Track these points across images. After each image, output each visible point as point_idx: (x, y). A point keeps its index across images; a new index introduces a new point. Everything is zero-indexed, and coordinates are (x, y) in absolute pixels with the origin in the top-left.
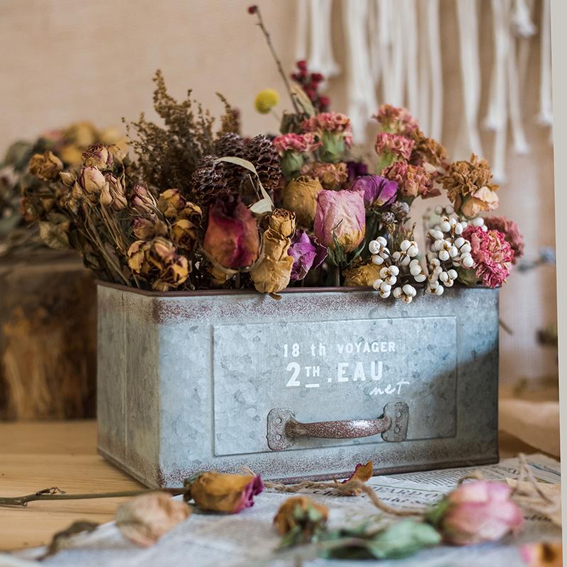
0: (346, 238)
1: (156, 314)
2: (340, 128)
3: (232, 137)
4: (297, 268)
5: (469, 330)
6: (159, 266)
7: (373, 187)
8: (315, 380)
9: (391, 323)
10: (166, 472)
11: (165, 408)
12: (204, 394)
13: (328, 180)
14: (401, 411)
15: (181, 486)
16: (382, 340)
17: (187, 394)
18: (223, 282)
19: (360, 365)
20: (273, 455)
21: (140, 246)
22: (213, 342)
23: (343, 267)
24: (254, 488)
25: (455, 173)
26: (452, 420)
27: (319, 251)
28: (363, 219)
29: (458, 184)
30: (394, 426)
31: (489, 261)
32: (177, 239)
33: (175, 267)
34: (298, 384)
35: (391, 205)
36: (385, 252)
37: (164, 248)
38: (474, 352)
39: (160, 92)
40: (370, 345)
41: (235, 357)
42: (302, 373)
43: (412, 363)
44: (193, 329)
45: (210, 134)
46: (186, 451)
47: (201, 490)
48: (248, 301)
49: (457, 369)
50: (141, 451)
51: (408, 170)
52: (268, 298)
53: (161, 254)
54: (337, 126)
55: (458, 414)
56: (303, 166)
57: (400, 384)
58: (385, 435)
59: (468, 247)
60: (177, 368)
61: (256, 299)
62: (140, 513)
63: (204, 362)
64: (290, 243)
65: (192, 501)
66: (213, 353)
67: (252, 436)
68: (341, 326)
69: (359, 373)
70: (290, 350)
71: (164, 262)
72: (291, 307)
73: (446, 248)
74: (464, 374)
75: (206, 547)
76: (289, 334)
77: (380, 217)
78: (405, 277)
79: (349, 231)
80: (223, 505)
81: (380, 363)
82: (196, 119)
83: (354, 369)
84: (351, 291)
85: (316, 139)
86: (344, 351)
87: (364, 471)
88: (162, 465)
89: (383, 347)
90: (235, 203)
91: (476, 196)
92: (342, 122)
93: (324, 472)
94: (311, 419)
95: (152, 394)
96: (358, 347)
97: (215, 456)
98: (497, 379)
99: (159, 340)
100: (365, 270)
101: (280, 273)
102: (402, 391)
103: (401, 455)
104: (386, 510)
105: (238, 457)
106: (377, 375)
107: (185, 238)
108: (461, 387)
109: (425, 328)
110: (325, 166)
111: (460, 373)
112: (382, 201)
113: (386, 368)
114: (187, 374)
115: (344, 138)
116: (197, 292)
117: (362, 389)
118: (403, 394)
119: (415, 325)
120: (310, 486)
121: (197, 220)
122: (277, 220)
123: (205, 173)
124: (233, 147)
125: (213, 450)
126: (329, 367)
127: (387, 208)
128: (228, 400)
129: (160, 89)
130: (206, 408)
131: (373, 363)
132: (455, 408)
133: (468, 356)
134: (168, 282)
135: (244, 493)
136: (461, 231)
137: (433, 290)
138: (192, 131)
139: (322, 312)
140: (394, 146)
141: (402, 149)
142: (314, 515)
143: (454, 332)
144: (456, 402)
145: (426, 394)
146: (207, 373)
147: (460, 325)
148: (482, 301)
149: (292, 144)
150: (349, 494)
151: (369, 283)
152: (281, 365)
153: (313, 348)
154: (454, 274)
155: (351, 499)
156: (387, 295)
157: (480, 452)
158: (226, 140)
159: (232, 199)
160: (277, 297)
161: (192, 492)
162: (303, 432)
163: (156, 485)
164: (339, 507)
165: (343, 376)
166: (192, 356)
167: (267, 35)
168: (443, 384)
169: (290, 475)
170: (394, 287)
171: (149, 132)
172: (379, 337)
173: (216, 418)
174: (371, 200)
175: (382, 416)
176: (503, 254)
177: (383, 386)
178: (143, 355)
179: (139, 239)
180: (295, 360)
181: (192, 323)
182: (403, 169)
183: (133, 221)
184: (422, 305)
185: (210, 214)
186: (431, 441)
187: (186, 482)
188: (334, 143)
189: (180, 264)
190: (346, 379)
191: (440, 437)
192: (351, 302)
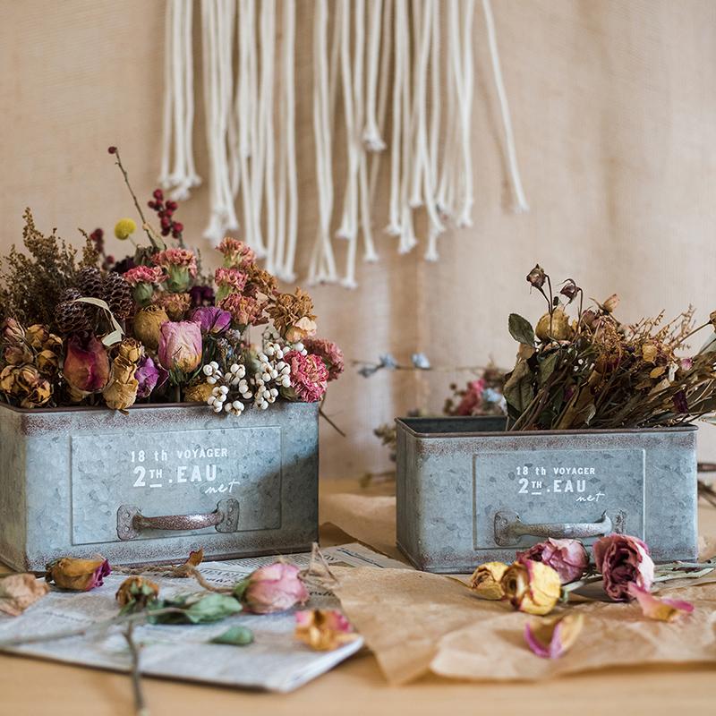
0: (184, 362)
1: (24, 427)
2: (185, 263)
3: (90, 271)
4: (143, 388)
5: (292, 438)
6: (26, 389)
7: (210, 317)
8: (158, 481)
9: (224, 432)
10: (32, 558)
11: (30, 505)
12: (64, 493)
13: (173, 309)
14: (232, 507)
15: (44, 570)
16: (216, 447)
17: (50, 493)
18: (80, 400)
19: (197, 469)
20: (122, 544)
21: (11, 371)
22: (71, 450)
23: (183, 385)
24: (103, 571)
25: (280, 306)
26: (277, 515)
27: (161, 373)
28: (199, 346)
29: (283, 314)
30: (226, 519)
31: (306, 381)
32: (42, 367)
33: (40, 390)
34: (143, 484)
35: (225, 332)
36: (217, 374)
37: (30, 375)
38: (296, 457)
39: (29, 228)
40: (206, 451)
41: (89, 462)
42: (147, 475)
43: (241, 467)
44: (55, 439)
45: (73, 265)
46: (48, 540)
47: (59, 571)
48: (102, 416)
49: (281, 470)
50: (11, 541)
51: (240, 302)
52: (118, 413)
53: (28, 380)
54: (182, 261)
55: (283, 508)
56: (153, 294)
57: (231, 483)
58: (219, 527)
59: (288, 370)
60: (41, 472)
61: (108, 413)
62: (9, 590)
63: (64, 467)
64: (136, 367)
65: (53, 582)
66: (71, 459)
67: (105, 528)
68: (180, 435)
69: (196, 475)
70: (137, 456)
71: (30, 386)
72: (138, 420)
73: (268, 371)
74: (288, 475)
75: (62, 616)
76: (136, 443)
77: (215, 342)
78: (234, 395)
79: (187, 356)
80: (77, 584)
81: (214, 466)
82: (60, 252)
83: (192, 471)
84: (189, 406)
85: (164, 270)
86: (183, 456)
87: (196, 557)
88: (28, 553)
89: (216, 453)
90: (89, 338)
91: (297, 325)
92: (186, 258)
93: (166, 558)
94: (155, 513)
95: (20, 493)
96: (195, 453)
97: (73, 545)
98: (318, 479)
99: (26, 449)
100: (202, 388)
101: (127, 394)
102: (233, 490)
103: (232, 544)
104: (208, 588)
105: (93, 546)
106: (211, 476)
107: (48, 365)
108: (285, 486)
109: (253, 436)
110: (171, 296)
111: (284, 474)
112: (218, 329)
113: (219, 470)
114: (49, 477)
115: (189, 270)
116: (57, 409)
117: (199, 488)
118: (234, 492)
119: (245, 434)
120: (151, 569)
121: (58, 349)
122: (126, 348)
123: (67, 307)
124: (92, 281)
125: (72, 540)
126: (170, 471)
127: (222, 334)
128: (84, 498)
129: (29, 225)
130: (65, 505)
131: (208, 466)
132: (280, 504)
133: (291, 460)
134: (33, 402)
135: (94, 575)
136: (282, 357)
137: (259, 405)
138: (57, 261)
139: (164, 424)
140: (229, 280)
141: (236, 283)
142: (146, 591)
143: (278, 440)
144: (281, 499)
145: (255, 492)
146: (66, 476)
147: (284, 433)
148: (304, 413)
149: (143, 277)
150: (183, 576)
151: (205, 399)
152: (129, 469)
153: (156, 454)
154: (276, 392)
155: (183, 580)
156: (219, 409)
157: (302, 541)
158: (86, 274)
159: (86, 334)
160: (126, 413)
161: (53, 573)
162: (147, 524)
163: (24, 569)
164: (172, 586)
165: (182, 477)
166: (54, 462)
167: (125, 173)
168: (268, 483)
169: (137, 561)
170: (224, 404)
171: (20, 264)
172: (213, 444)
173: (74, 512)
174: (208, 328)
175: (216, 511)
176: (318, 375)
177: (216, 485)
178: (13, 460)
179: (10, 364)
180: (141, 464)
181: (54, 434)
182: (237, 300)
183: (5, 349)
184: (250, 417)
185: (69, 347)
186: (259, 532)
187: (47, 566)
188: (180, 275)
189: (43, 388)
190: (185, 480)
191: (267, 529)
192: (189, 415)
